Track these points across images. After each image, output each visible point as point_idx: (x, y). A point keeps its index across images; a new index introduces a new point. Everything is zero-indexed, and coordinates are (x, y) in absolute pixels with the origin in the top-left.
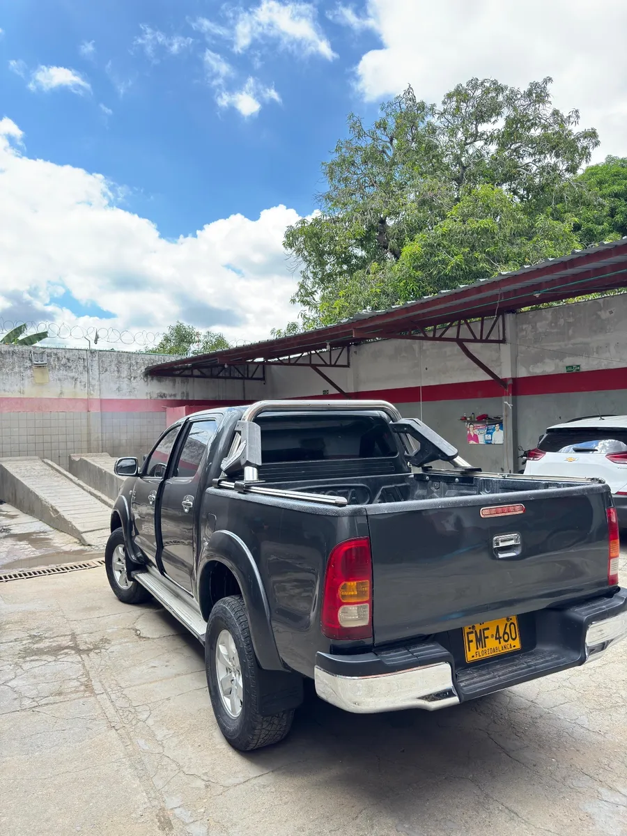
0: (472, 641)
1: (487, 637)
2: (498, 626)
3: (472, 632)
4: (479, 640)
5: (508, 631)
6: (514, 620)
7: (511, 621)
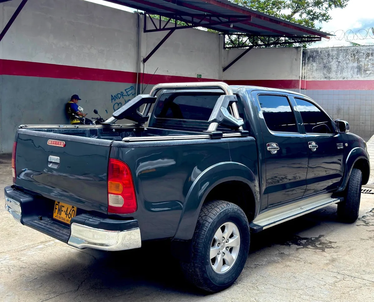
0: (57, 209)
1: (62, 211)
2: (68, 208)
3: (57, 205)
4: (59, 210)
5: (71, 213)
6: (75, 209)
7: (73, 209)
